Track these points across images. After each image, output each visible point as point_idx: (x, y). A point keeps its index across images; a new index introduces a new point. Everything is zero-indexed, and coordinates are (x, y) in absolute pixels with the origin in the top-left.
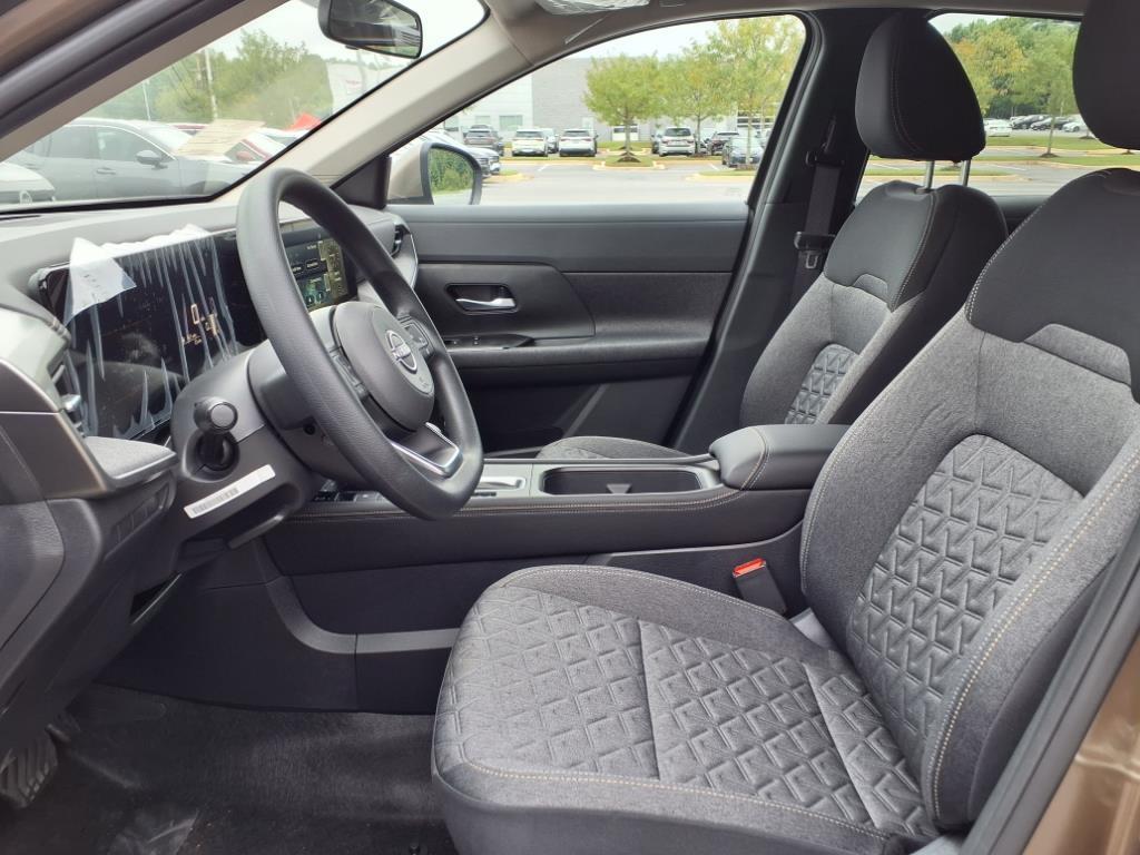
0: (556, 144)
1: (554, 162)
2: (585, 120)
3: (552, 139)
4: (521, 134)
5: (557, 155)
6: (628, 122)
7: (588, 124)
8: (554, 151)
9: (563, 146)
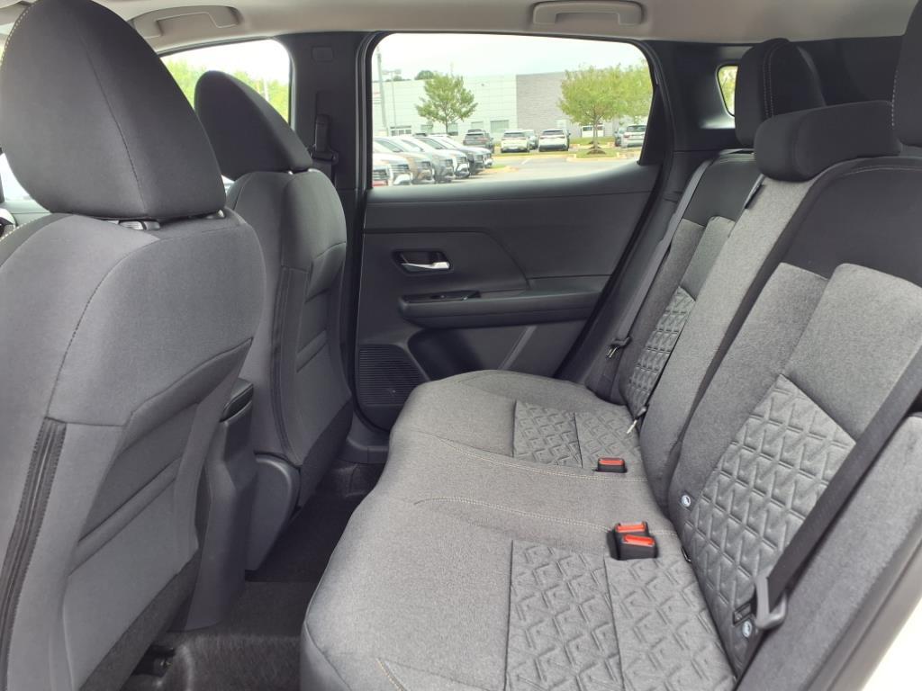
0: (536, 142)
1: (535, 156)
2: (559, 122)
3: (533, 138)
4: (508, 135)
5: (537, 151)
6: (595, 123)
7: (562, 124)
8: (535, 147)
9: (542, 143)
